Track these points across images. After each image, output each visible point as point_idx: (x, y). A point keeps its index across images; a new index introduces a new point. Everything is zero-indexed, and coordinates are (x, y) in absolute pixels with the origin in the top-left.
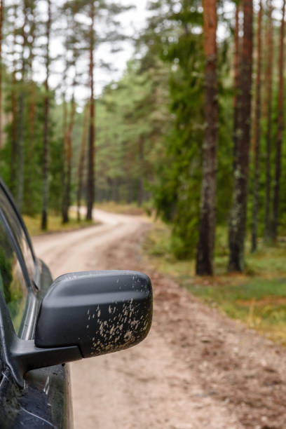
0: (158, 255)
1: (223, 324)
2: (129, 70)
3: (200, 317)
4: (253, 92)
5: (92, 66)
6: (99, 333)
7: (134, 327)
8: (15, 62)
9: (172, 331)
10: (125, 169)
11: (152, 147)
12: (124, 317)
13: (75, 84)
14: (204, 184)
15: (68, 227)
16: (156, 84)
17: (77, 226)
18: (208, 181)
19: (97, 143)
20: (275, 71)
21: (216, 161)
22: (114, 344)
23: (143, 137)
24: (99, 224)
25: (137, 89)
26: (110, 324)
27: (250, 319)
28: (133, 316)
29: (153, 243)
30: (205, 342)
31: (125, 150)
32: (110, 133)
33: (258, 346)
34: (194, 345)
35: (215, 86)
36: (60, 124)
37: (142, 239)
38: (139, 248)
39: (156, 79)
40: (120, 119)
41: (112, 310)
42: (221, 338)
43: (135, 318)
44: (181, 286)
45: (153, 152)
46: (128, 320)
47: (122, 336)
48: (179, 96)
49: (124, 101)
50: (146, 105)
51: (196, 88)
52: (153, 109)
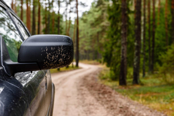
0: (104, 79)
1: (129, 102)
2: (92, 6)
3: (120, 99)
4: (142, 10)
5: (77, 4)
6: (47, 58)
7: (63, 57)
8: (46, 4)
9: (107, 104)
10: (92, 46)
11: (102, 37)
12: (59, 52)
13: (70, 12)
14: (122, 48)
15: (68, 69)
16: (103, 11)
17: (72, 69)
18: (124, 47)
19: (80, 36)
20: (152, 4)
21: (127, 38)
22: (54, 63)
23: (98, 33)
24: (81, 68)
25: (96, 13)
26: (52, 54)
27: (140, 100)
28: (63, 52)
29: (103, 75)
30: (121, 108)
31: (91, 38)
32: (85, 32)
33: (143, 109)
34: (116, 109)
35: (126, 8)
36: (65, 28)
37: (98, 74)
38: (97, 77)
39: (103, 9)
40: (89, 26)
41: (53, 49)
42: (128, 106)
43: (64, 53)
44: (113, 89)
45: (103, 39)
46: (60, 53)
47: (58, 61)
48: (112, 14)
49: (91, 19)
50: (99, 20)
51: (119, 10)
52: (102, 21)
